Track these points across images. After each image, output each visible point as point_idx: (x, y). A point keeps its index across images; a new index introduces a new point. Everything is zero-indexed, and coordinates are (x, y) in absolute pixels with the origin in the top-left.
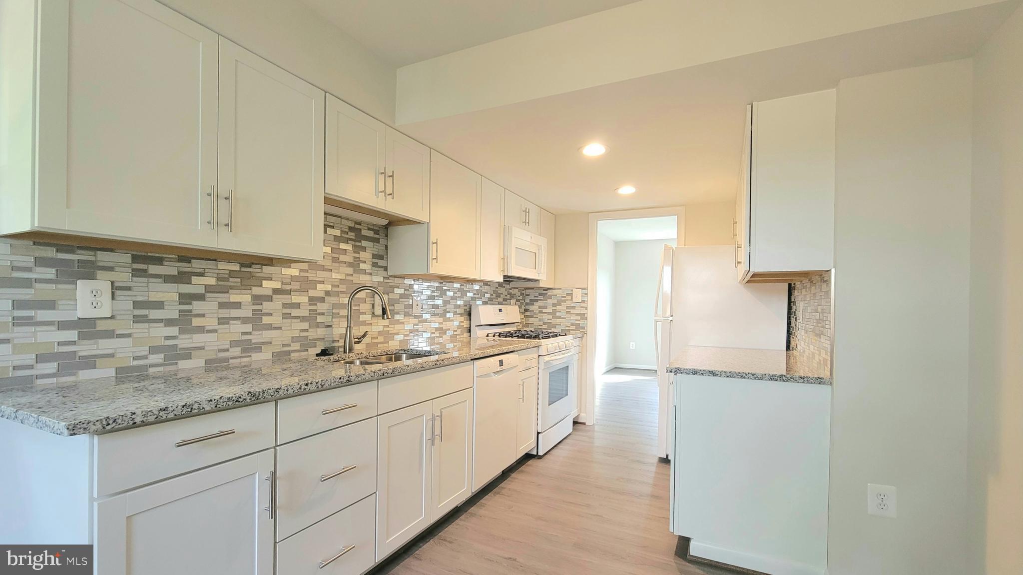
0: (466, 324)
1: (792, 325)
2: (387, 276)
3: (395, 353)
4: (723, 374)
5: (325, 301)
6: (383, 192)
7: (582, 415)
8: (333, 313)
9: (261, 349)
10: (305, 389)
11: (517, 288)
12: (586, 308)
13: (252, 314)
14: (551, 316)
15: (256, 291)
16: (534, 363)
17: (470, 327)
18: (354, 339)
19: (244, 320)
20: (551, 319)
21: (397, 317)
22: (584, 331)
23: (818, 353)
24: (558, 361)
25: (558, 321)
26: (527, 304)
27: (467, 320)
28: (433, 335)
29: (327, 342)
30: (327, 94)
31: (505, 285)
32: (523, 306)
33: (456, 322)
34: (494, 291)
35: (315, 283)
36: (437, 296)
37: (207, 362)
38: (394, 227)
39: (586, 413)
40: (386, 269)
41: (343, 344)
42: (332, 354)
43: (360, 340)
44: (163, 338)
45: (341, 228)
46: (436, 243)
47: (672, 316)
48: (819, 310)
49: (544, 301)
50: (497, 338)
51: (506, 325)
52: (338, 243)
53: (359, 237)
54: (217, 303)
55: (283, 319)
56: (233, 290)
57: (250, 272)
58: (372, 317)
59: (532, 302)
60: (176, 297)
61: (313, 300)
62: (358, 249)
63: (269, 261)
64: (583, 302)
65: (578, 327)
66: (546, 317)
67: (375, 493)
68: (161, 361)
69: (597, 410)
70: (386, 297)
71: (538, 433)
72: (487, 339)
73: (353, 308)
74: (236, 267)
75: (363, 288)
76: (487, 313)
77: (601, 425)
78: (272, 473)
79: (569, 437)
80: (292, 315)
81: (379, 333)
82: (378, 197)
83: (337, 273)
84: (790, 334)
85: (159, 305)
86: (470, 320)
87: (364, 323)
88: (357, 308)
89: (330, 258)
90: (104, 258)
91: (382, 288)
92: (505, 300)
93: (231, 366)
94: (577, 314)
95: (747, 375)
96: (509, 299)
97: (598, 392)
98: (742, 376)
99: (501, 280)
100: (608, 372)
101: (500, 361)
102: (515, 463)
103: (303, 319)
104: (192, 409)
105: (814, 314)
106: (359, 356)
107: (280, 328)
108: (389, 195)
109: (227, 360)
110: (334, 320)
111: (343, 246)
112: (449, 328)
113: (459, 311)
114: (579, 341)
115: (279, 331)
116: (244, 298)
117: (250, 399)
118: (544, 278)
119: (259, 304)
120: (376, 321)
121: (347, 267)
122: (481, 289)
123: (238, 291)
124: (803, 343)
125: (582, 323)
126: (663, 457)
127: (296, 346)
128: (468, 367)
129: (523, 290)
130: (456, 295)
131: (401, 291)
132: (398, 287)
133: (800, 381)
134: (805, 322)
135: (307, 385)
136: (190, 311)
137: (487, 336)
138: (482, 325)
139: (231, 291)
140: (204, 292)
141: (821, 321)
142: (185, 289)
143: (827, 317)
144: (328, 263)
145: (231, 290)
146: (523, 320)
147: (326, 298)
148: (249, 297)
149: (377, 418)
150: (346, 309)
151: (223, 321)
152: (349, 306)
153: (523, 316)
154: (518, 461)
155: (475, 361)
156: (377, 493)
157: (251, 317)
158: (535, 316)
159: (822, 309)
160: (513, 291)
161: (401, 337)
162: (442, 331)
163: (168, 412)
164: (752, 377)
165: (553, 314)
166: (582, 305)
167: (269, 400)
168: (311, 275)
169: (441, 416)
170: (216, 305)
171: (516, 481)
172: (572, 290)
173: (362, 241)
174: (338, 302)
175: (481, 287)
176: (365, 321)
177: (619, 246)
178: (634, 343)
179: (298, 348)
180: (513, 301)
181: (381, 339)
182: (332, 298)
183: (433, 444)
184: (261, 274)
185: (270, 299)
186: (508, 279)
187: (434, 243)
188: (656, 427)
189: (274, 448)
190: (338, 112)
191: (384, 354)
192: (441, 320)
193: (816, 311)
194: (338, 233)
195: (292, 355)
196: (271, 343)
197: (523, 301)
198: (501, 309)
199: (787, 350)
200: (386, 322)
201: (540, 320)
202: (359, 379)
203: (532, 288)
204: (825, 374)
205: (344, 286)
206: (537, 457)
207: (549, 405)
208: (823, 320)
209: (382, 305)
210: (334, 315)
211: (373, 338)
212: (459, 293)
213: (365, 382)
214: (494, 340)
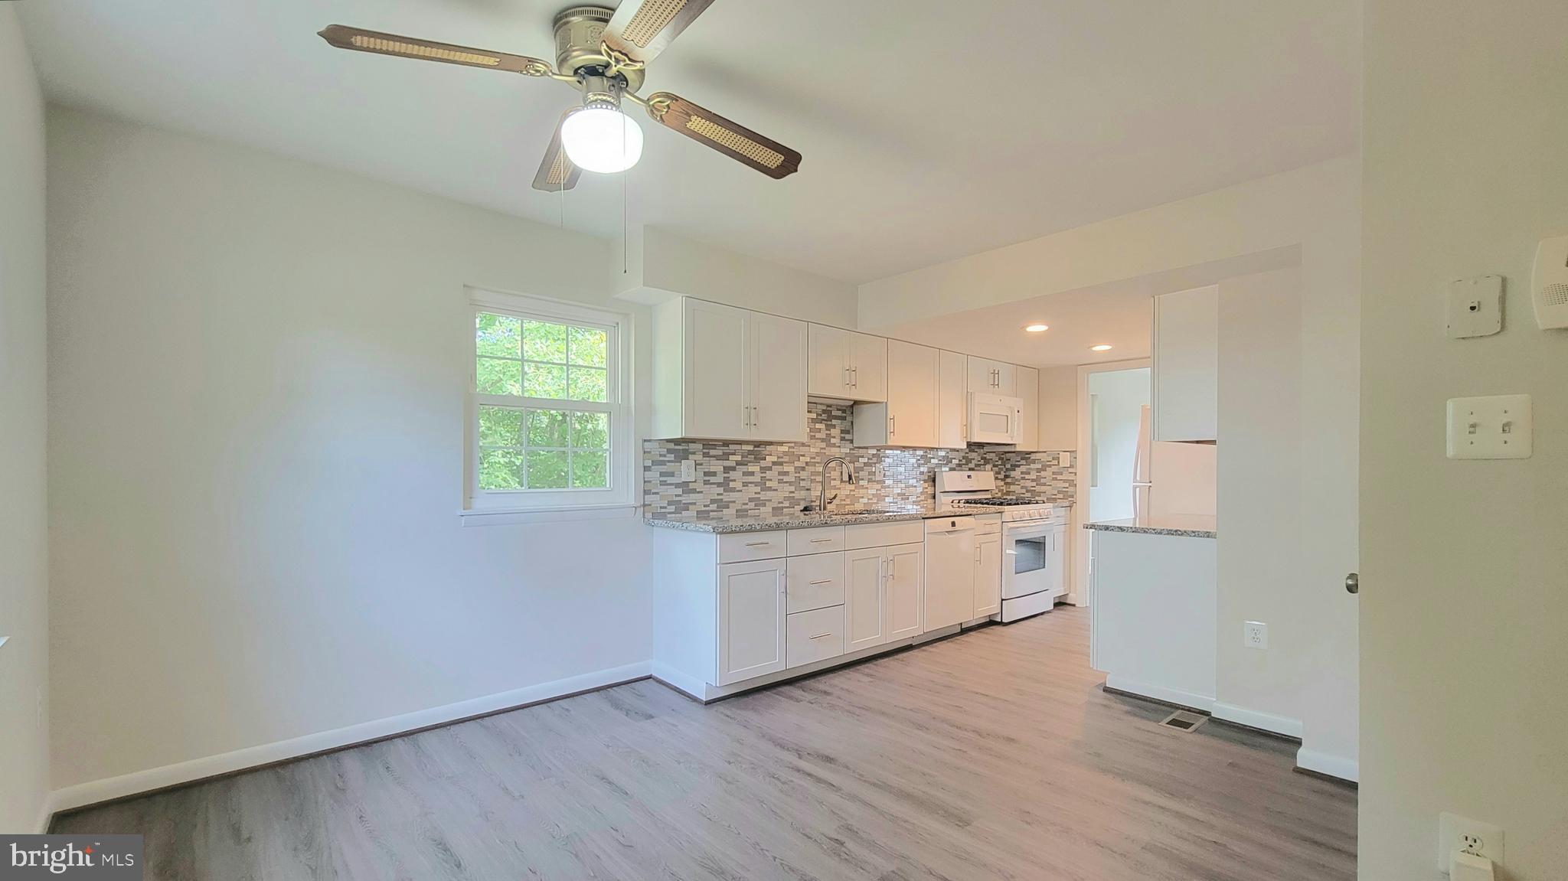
0: (930, 490)
2: (852, 448)
3: (860, 512)
5: (806, 470)
6: (849, 385)
7: (1069, 597)
8: (812, 479)
11: (993, 454)
12: (1076, 474)
13: (760, 480)
16: (996, 528)
17: (934, 494)
18: (827, 500)
19: (756, 484)
20: (1034, 487)
21: (861, 483)
22: (1073, 500)
24: (1030, 530)
25: (1043, 488)
26: (1007, 470)
27: (931, 487)
28: (895, 500)
29: (808, 502)
30: (809, 323)
31: (973, 452)
32: (1001, 472)
33: (920, 488)
34: (963, 456)
35: (799, 457)
38: (859, 406)
39: (1075, 596)
40: (852, 442)
41: (819, 504)
42: (811, 511)
43: (832, 501)
44: (717, 495)
45: (817, 412)
46: (893, 419)
47: (1151, 482)
49: (1027, 467)
50: (961, 505)
51: (977, 492)
52: (815, 424)
53: (831, 417)
54: (742, 473)
57: (760, 451)
58: (841, 482)
59: (1014, 467)
60: (722, 469)
62: (829, 427)
63: (770, 443)
64: (1071, 466)
65: (1066, 496)
66: (1029, 484)
70: (851, 466)
71: (1002, 600)
72: (952, 506)
73: (826, 475)
74: (751, 449)
75: (834, 459)
76: (952, 480)
79: (1048, 614)
80: (785, 481)
81: (847, 497)
82: (844, 389)
83: (814, 448)
85: (715, 474)
86: (935, 486)
87: (834, 487)
88: (829, 475)
89: (810, 436)
90: (692, 446)
91: (849, 459)
92: (977, 466)
93: (749, 513)
94: (1065, 481)
96: (982, 465)
99: (965, 446)
101: (953, 522)
102: (976, 625)
103: (791, 484)
106: (831, 512)
107: (776, 490)
108: (853, 386)
109: (748, 510)
110: (812, 485)
111: (818, 426)
112: (912, 493)
113: (922, 477)
114: (1065, 510)
115: (776, 492)
116: (756, 469)
117: (775, 527)
118: (1019, 441)
119: (764, 473)
120: (844, 487)
121: (821, 442)
122: (946, 457)
123: (753, 464)
125: (1071, 491)
127: (788, 504)
128: (918, 524)
129: (1000, 456)
130: (919, 463)
131: (865, 460)
132: (862, 457)
136: (729, 478)
137: (952, 502)
138: (947, 492)
139: (749, 464)
140: (735, 465)
142: (727, 463)
144: (808, 440)
146: (1001, 489)
147: (807, 468)
148: (759, 468)
149: (845, 552)
150: (821, 476)
151: (745, 484)
152: (823, 474)
153: (1001, 483)
155: (925, 520)
157: (760, 482)
158: (1016, 484)
160: (988, 456)
161: (865, 500)
162: (903, 498)
165: (1038, 481)
166: (1070, 470)
168: (796, 451)
172: (1059, 454)
173: (833, 421)
174: (815, 471)
175: (947, 452)
180: (988, 467)
181: (848, 501)
182: (810, 468)
184: (765, 452)
185: (770, 469)
186: (972, 446)
187: (891, 421)
190: (815, 332)
191: (852, 512)
192: (905, 487)
194: (814, 416)
195: (784, 510)
196: (771, 500)
197: (1002, 467)
198: (971, 476)
200: (852, 487)
201: (1022, 487)
202: (831, 524)
203: (1011, 453)
205: (820, 458)
206: (1001, 624)
207: (1016, 573)
209: (849, 473)
210: (812, 481)
211: (842, 500)
212: (922, 460)
213: (836, 525)
214: (959, 507)
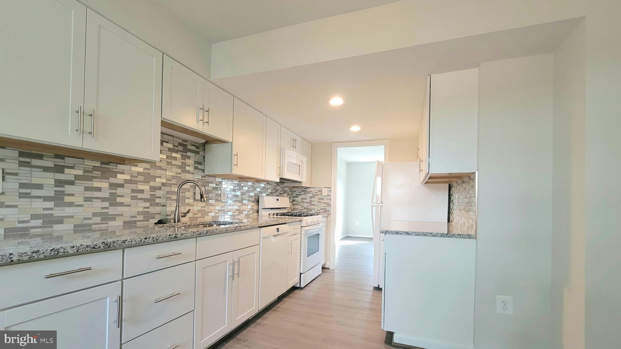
0: (256, 207)
1: (451, 208)
2: (204, 175)
3: (209, 223)
4: (414, 234)
5: (162, 189)
6: (202, 120)
7: (328, 263)
8: (167, 197)
9: (115, 219)
10: (145, 241)
11: (288, 187)
12: (330, 199)
13: (109, 196)
14: (309, 204)
15: (112, 180)
16: (298, 231)
17: (258, 210)
18: (181, 214)
19: (104, 199)
20: (309, 206)
21: (210, 201)
22: (328, 213)
23: (467, 221)
24: (313, 230)
25: (313, 207)
26: (294, 197)
27: (256, 205)
28: (234, 214)
29: (162, 216)
30: (164, 55)
31: (281, 185)
32: (292, 198)
33: (250, 206)
34: (273, 188)
35: (154, 178)
36: (237, 190)
37: (75, 226)
38: (210, 145)
39: (330, 262)
40: (203, 171)
41: (173, 217)
42: (166, 223)
43: (185, 215)
44: (42, 209)
45: (173, 143)
46: (237, 155)
47: (382, 203)
48: (468, 196)
49: (305, 195)
50: (275, 216)
51: (281, 209)
52: (171, 153)
53: (186, 150)
54: (84, 187)
55: (131, 199)
56: (95, 179)
57: (108, 168)
58: (194, 201)
59: (297, 196)
60: (52, 182)
61: (153, 189)
62: (184, 157)
63: (122, 160)
64: (328, 195)
65: (325, 211)
66: (305, 205)
67: (193, 310)
68: (40, 225)
69: (336, 261)
70: (203, 189)
71: (301, 274)
72: (269, 217)
73: (181, 195)
74: (98, 164)
75: (188, 181)
76: (269, 201)
77: (339, 269)
78: (120, 297)
79: (319, 277)
80: (138, 197)
81: (198, 211)
82: (198, 124)
83: (170, 172)
84: (450, 213)
85: (40, 187)
86: (258, 205)
87: (188, 204)
88: (184, 195)
89: (166, 162)
91: (201, 183)
92: (280, 194)
93: (93, 229)
94: (325, 203)
95: (427, 234)
96: (282, 193)
97: (337, 250)
98: (425, 235)
99: (278, 180)
100: (344, 239)
101: (277, 228)
102: (286, 292)
103: (146, 200)
104: (58, 252)
105: (465, 199)
106: (184, 225)
108: (206, 122)
109: (90, 225)
110: (167, 202)
111: (174, 155)
112: (245, 209)
113: (251, 199)
114: (326, 219)
115: (129, 207)
116: (104, 185)
117: (103, 247)
118: (304, 180)
119: (115, 190)
120: (197, 204)
121: (177, 168)
122: (266, 186)
123: (100, 180)
124: (457, 217)
125: (328, 208)
126: (376, 286)
127: (141, 218)
128: (257, 232)
129: (292, 189)
130: (250, 189)
131: (214, 185)
132: (211, 183)
133: (458, 237)
134: (459, 205)
135: (146, 239)
136: (63, 192)
137: (269, 215)
138: (266, 209)
140: (74, 179)
141: (469, 203)
142: (60, 176)
143: (473, 200)
144: (163, 165)
145: (94, 179)
146: (291, 207)
147: (162, 187)
148: (108, 184)
149: (196, 262)
150: (176, 195)
151: (87, 199)
152: (178, 193)
153: (292, 204)
154: (288, 291)
155: (261, 228)
156: (195, 310)
157: (108, 198)
158: (299, 204)
159: (470, 196)
160: (286, 189)
161: (213, 214)
162: (240, 212)
163: (39, 254)
164: (430, 235)
165: (310, 203)
166: (328, 197)
167: (118, 248)
168: (152, 172)
169: (238, 262)
170: (83, 189)
171: (287, 303)
172: (322, 189)
173: (188, 153)
174: (170, 190)
175: (265, 185)
176: (189, 203)
177: (349, 165)
178: (358, 222)
179: (142, 219)
180: (286, 195)
181: (199, 215)
182: (166, 188)
183: (233, 279)
184: (116, 169)
185: (122, 186)
186: (283, 181)
187: (235, 155)
188: (372, 270)
189: (122, 280)
190: (172, 67)
191: (202, 224)
192: (240, 204)
193: (466, 198)
194: (171, 146)
195: (138, 223)
196: (122, 215)
197: (292, 195)
198: (278, 199)
199: (448, 222)
200: (203, 204)
201: (302, 207)
202: (183, 236)
203: (297, 187)
204: (472, 233)
205: (175, 180)
206: (300, 288)
207: (308, 256)
208: (470, 202)
209: (200, 192)
210: (167, 199)
211: (194, 214)
212: (251, 188)
213: (187, 238)
214: (273, 217)
